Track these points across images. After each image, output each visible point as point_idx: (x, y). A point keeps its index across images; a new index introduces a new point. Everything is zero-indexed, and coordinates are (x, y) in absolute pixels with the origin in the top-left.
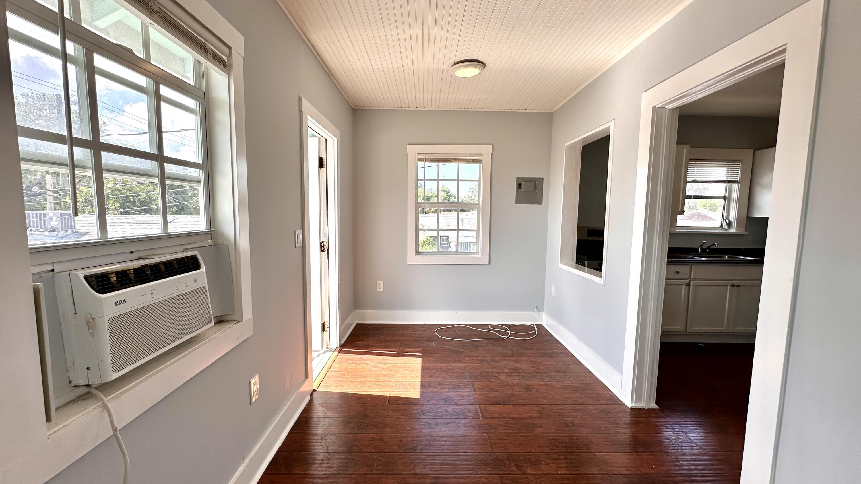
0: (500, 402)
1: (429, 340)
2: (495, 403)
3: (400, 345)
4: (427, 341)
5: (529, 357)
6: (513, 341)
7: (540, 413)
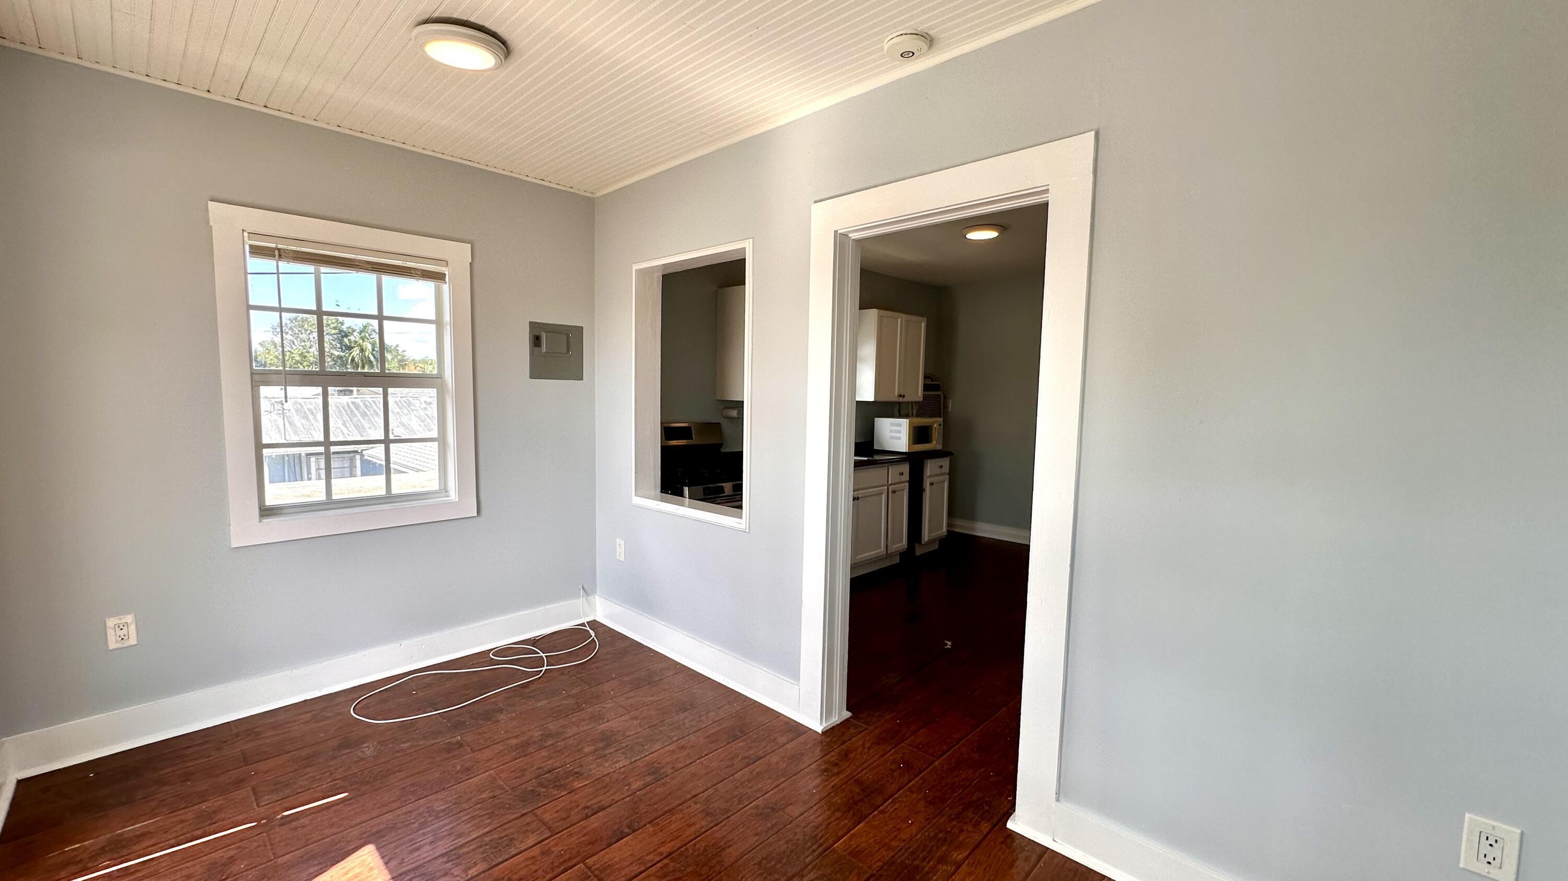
0: (622, 832)
1: (348, 744)
2: (614, 840)
3: (255, 794)
4: (341, 746)
5: (614, 699)
6: (563, 674)
7: (708, 814)
